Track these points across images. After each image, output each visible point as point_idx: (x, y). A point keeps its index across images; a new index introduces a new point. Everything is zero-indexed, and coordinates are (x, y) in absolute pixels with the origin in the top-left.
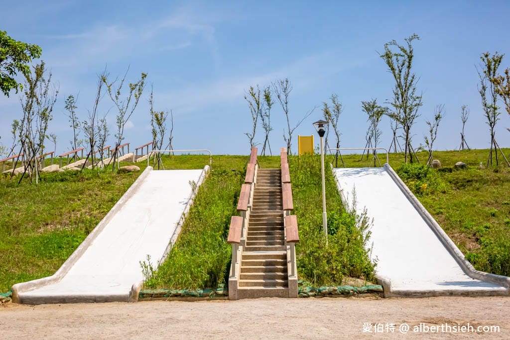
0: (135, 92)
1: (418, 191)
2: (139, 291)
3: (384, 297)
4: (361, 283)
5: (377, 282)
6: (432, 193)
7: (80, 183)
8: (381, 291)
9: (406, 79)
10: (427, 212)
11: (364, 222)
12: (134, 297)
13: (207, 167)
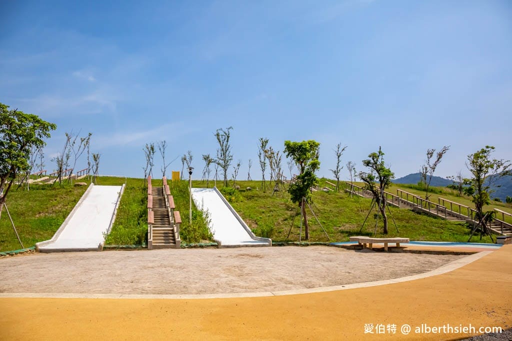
0: (84, 142)
1: (230, 201)
2: (103, 246)
3: (218, 248)
4: (207, 242)
5: (214, 241)
6: (237, 202)
7: (54, 191)
8: (217, 245)
9: (226, 147)
10: (235, 211)
11: (207, 215)
12: (101, 249)
13: (124, 185)
